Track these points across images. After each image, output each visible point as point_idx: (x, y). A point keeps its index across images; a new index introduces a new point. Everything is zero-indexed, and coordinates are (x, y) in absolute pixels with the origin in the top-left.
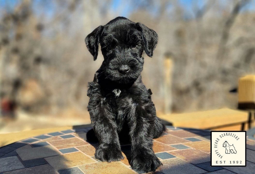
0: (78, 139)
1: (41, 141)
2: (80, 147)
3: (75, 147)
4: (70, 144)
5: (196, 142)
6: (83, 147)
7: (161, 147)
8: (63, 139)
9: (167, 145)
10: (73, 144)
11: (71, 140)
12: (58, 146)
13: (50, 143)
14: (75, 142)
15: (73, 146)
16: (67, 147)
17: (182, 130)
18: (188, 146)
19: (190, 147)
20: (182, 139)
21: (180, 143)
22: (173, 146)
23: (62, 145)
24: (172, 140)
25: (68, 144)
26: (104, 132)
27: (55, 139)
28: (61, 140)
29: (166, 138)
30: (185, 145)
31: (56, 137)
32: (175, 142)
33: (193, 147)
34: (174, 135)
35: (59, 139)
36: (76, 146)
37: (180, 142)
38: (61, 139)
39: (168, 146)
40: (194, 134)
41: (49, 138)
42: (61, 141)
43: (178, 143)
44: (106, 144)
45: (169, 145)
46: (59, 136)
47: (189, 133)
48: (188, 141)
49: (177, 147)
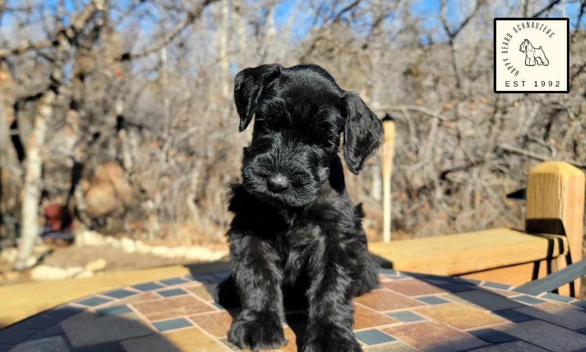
0: (194, 298)
1: (116, 301)
2: (196, 317)
3: (187, 317)
4: (177, 310)
5: (439, 306)
6: (204, 317)
7: (366, 316)
8: (162, 298)
9: (379, 312)
10: (182, 309)
11: (178, 300)
12: (151, 314)
13: (135, 306)
14: (186, 306)
15: (182, 314)
16: (168, 317)
17: (411, 278)
18: (423, 316)
19: (427, 317)
20: (409, 299)
21: (405, 308)
22: (392, 315)
23: (159, 311)
24: (389, 300)
25: (172, 310)
26: (252, 286)
27: (145, 297)
28: (159, 300)
29: (378, 297)
30: (417, 313)
31: (149, 295)
32: (396, 305)
33: (432, 316)
34: (393, 289)
35: (155, 297)
36: (189, 313)
37: (406, 306)
38: (159, 298)
39: (380, 315)
40: (435, 289)
41: (132, 297)
42: (158, 303)
43: (401, 308)
44: (253, 312)
45: (382, 313)
46: (154, 292)
47: (424, 284)
48: (423, 303)
49: (400, 316)
